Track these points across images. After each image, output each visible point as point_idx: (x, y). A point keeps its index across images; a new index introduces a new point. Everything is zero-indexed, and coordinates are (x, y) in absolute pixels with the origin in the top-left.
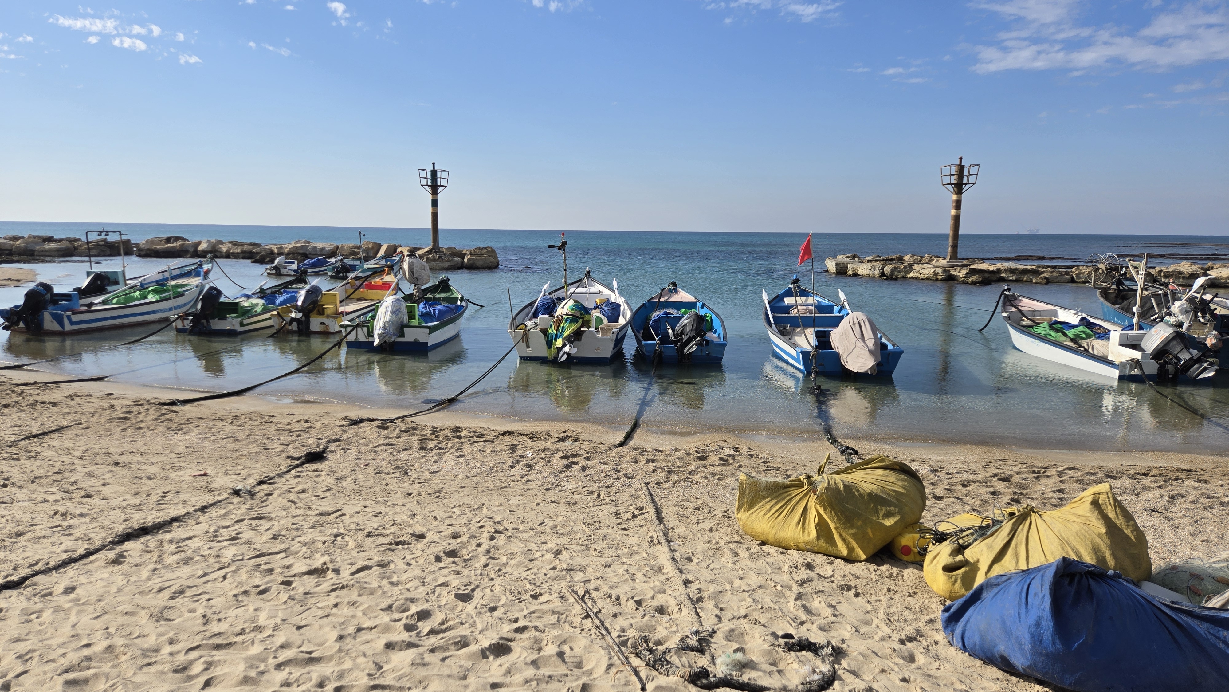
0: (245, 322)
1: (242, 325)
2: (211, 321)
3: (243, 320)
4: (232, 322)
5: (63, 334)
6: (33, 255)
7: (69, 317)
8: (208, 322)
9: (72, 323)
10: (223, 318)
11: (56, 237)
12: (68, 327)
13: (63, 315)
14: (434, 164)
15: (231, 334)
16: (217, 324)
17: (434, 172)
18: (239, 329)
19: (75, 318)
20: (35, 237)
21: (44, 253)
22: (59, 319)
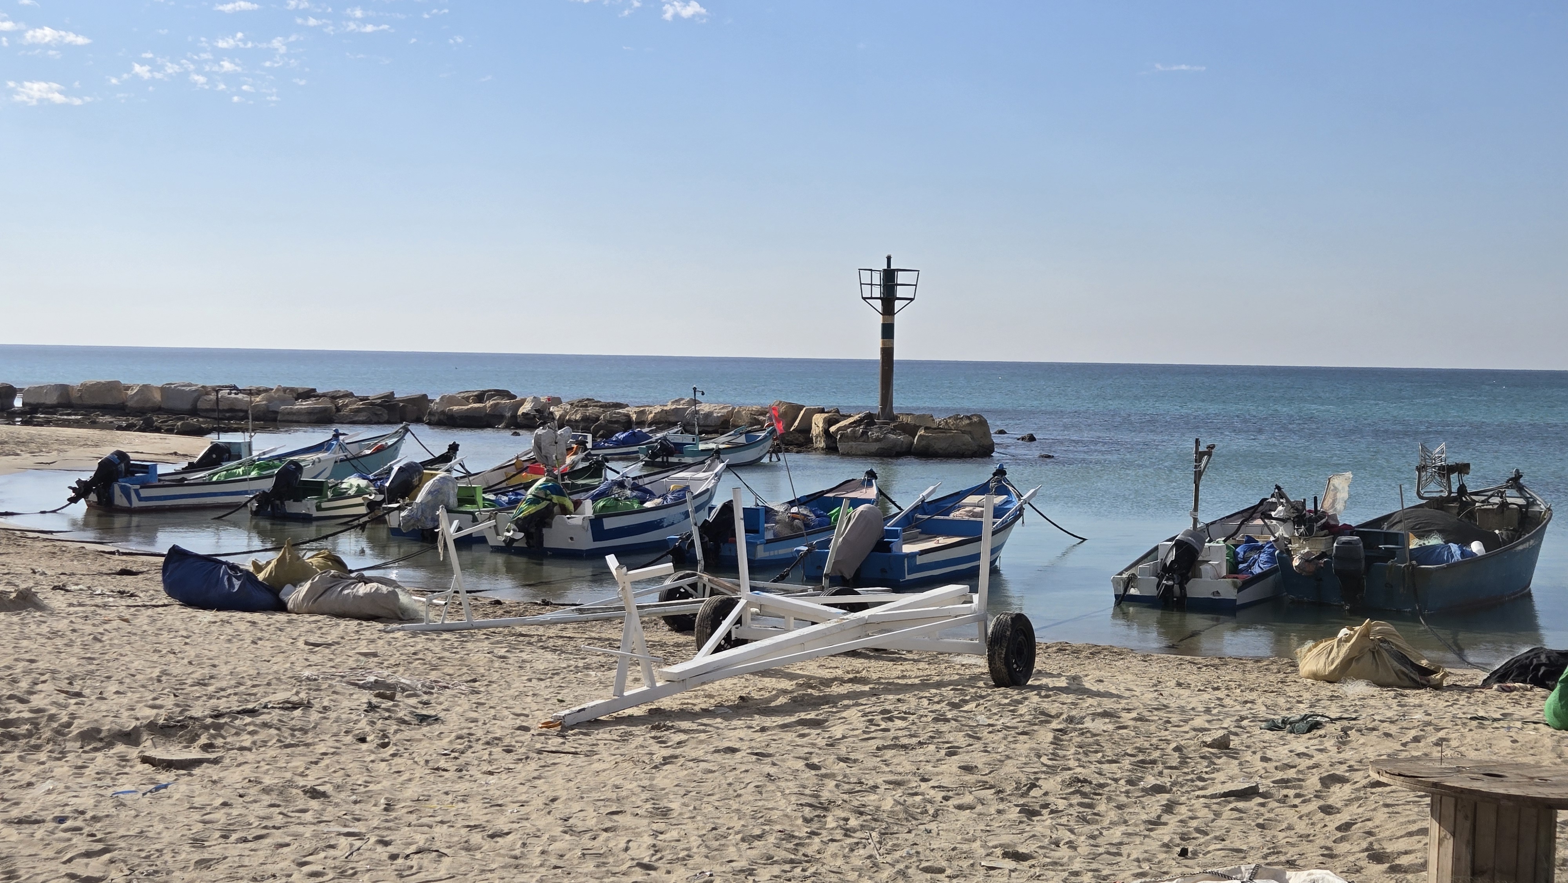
0: (324, 505)
1: (319, 508)
2: (286, 503)
3: (320, 502)
4: (308, 505)
5: (131, 511)
6: (275, 420)
7: (137, 492)
8: (282, 503)
9: (140, 499)
10: (298, 499)
11: (320, 391)
12: (136, 503)
13: (130, 488)
14: (889, 259)
15: (307, 519)
16: (293, 507)
17: (889, 276)
18: (316, 514)
19: (144, 493)
20: (285, 390)
21: (290, 418)
22: (126, 492)
